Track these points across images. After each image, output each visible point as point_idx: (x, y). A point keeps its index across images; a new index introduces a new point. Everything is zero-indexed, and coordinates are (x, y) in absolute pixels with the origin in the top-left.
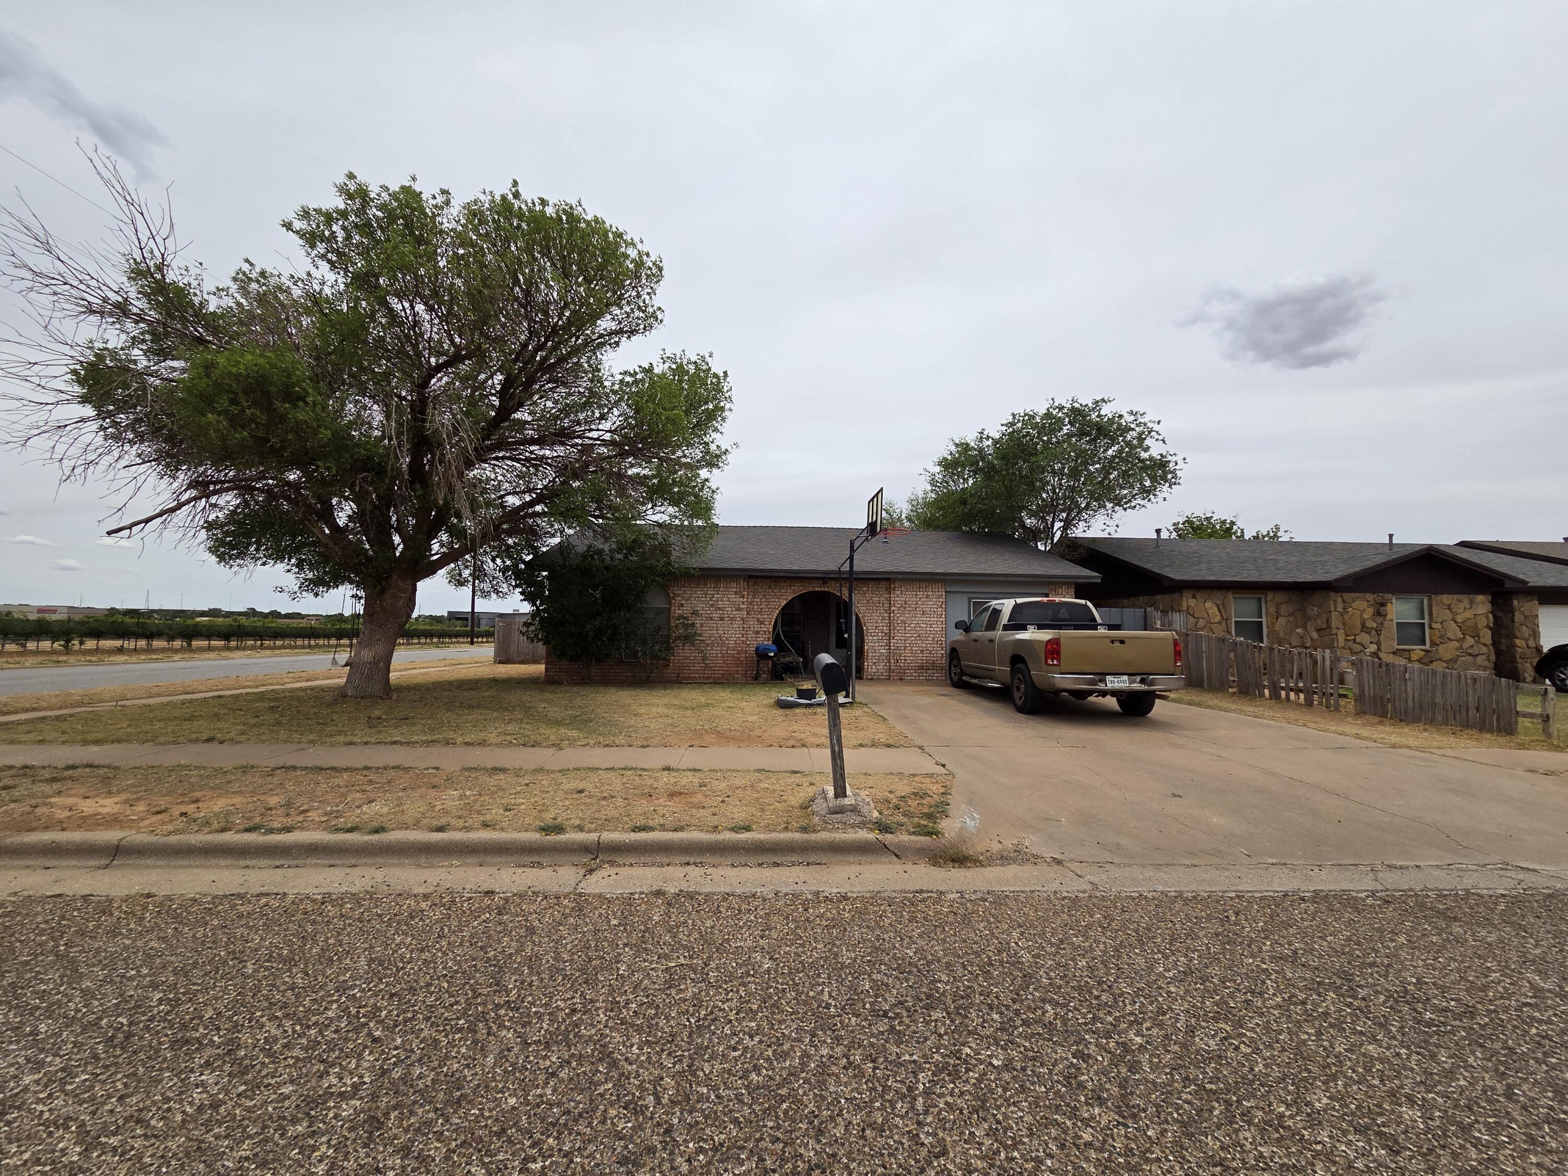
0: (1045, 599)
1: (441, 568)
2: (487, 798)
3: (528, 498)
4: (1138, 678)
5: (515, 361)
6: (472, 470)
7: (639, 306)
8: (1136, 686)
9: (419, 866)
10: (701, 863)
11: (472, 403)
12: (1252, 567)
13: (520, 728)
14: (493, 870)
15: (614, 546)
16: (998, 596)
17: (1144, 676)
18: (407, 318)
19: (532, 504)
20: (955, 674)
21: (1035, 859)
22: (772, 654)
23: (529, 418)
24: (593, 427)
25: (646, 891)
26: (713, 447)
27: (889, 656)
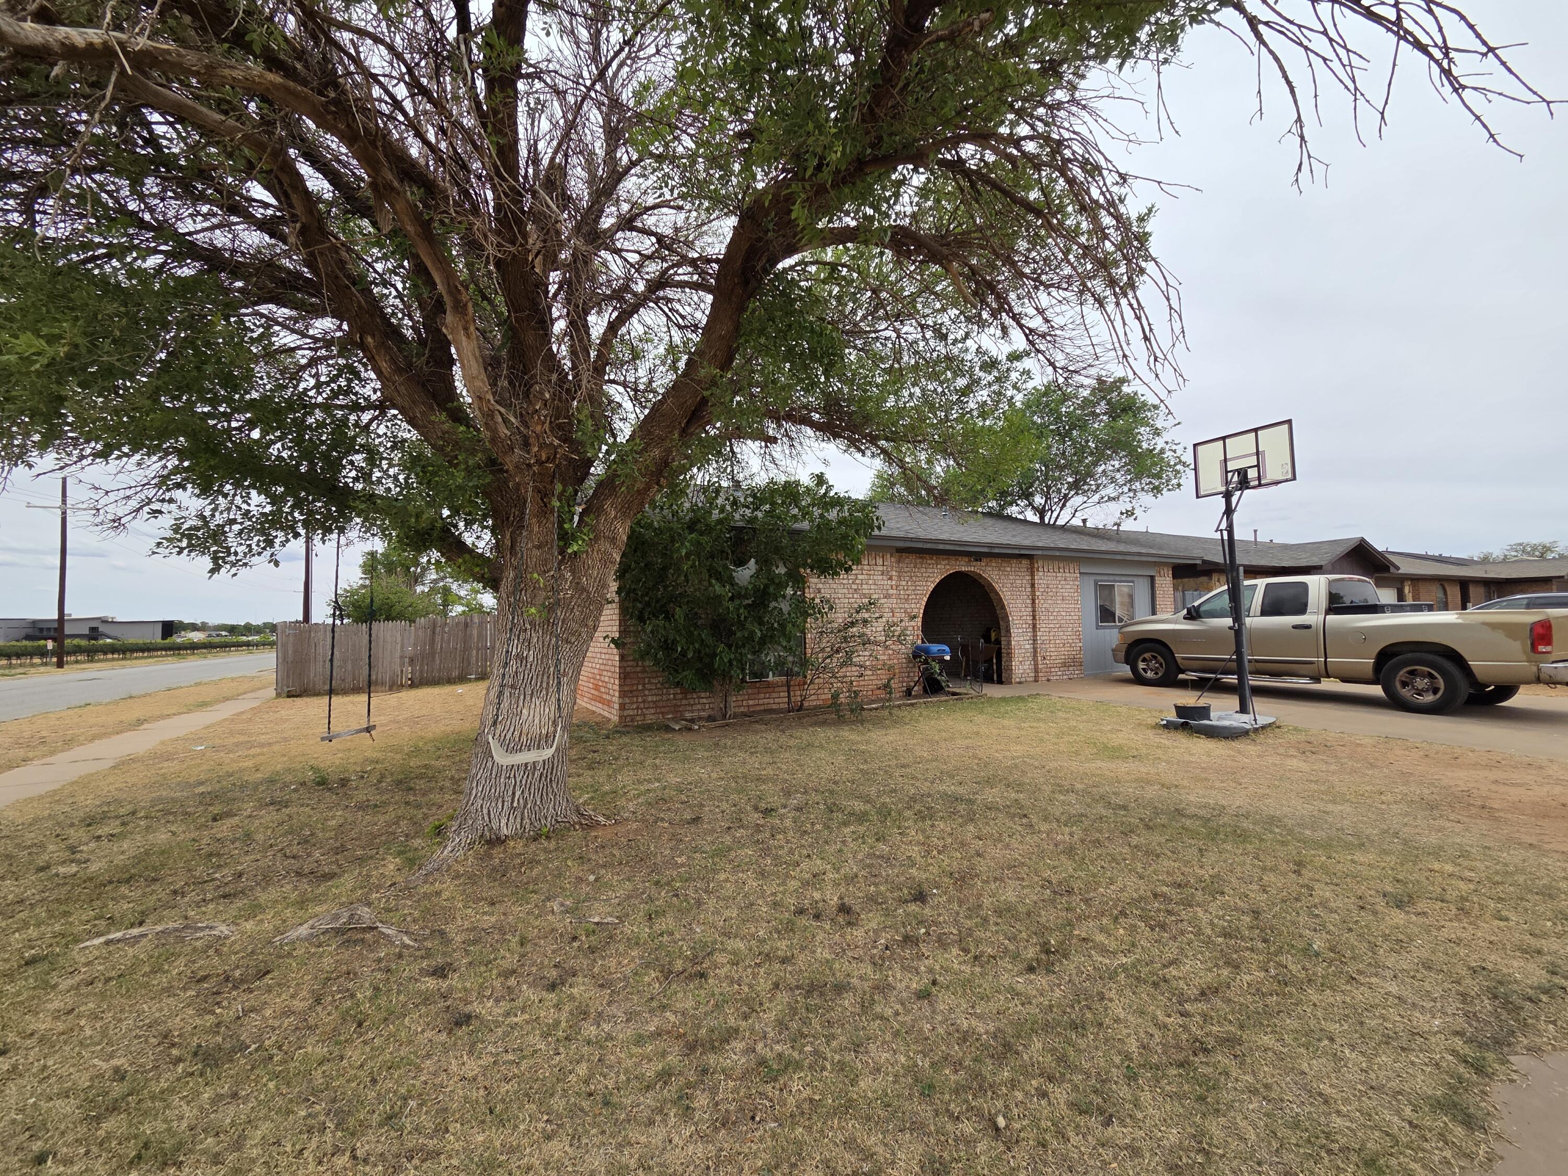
27: (1035, 652)
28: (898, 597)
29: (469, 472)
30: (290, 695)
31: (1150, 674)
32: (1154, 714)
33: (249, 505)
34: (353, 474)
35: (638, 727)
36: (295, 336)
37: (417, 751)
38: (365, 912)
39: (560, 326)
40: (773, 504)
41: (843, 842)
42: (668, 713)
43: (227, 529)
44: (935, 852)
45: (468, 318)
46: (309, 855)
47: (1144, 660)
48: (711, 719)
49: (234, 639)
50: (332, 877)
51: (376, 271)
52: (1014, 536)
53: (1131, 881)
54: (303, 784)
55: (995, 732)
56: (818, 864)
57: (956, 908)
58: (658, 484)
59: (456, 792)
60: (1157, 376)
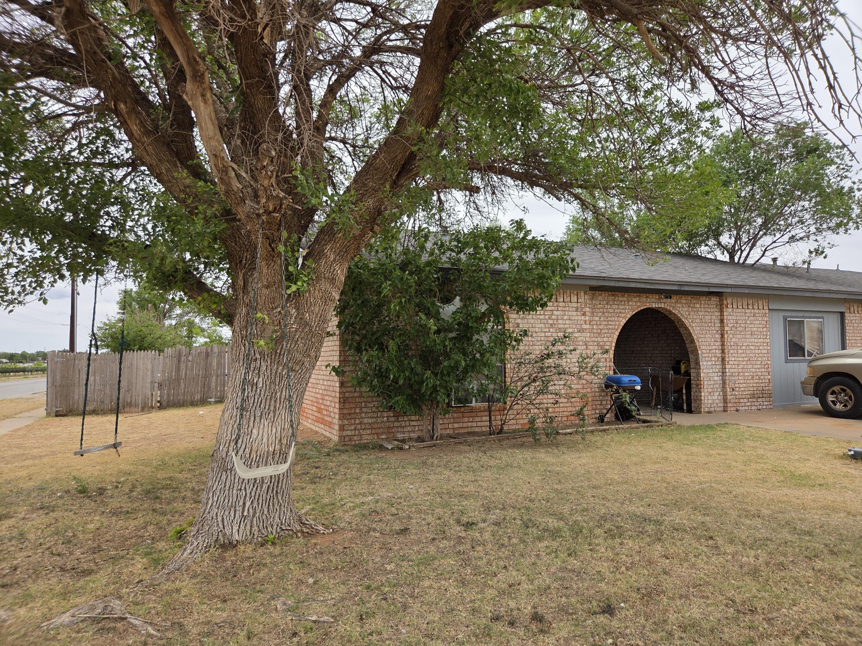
27: (724, 383)
28: (591, 331)
29: (207, 220)
30: (58, 415)
31: (839, 407)
32: (842, 444)
33: (23, 250)
34: (109, 223)
35: (355, 446)
36: (61, 105)
37: (163, 465)
38: (116, 604)
39: (285, 90)
40: (476, 247)
41: (538, 556)
42: (382, 433)
43: (5, 272)
44: (623, 569)
45: (204, 86)
46: (71, 553)
47: (833, 393)
48: (420, 439)
49: (13, 366)
50: (90, 573)
51: (128, 47)
52: (703, 275)
53: (814, 603)
54: (67, 492)
55: (684, 458)
56: (513, 575)
57: (642, 621)
58: (372, 230)
59: (196, 502)
60: (841, 122)
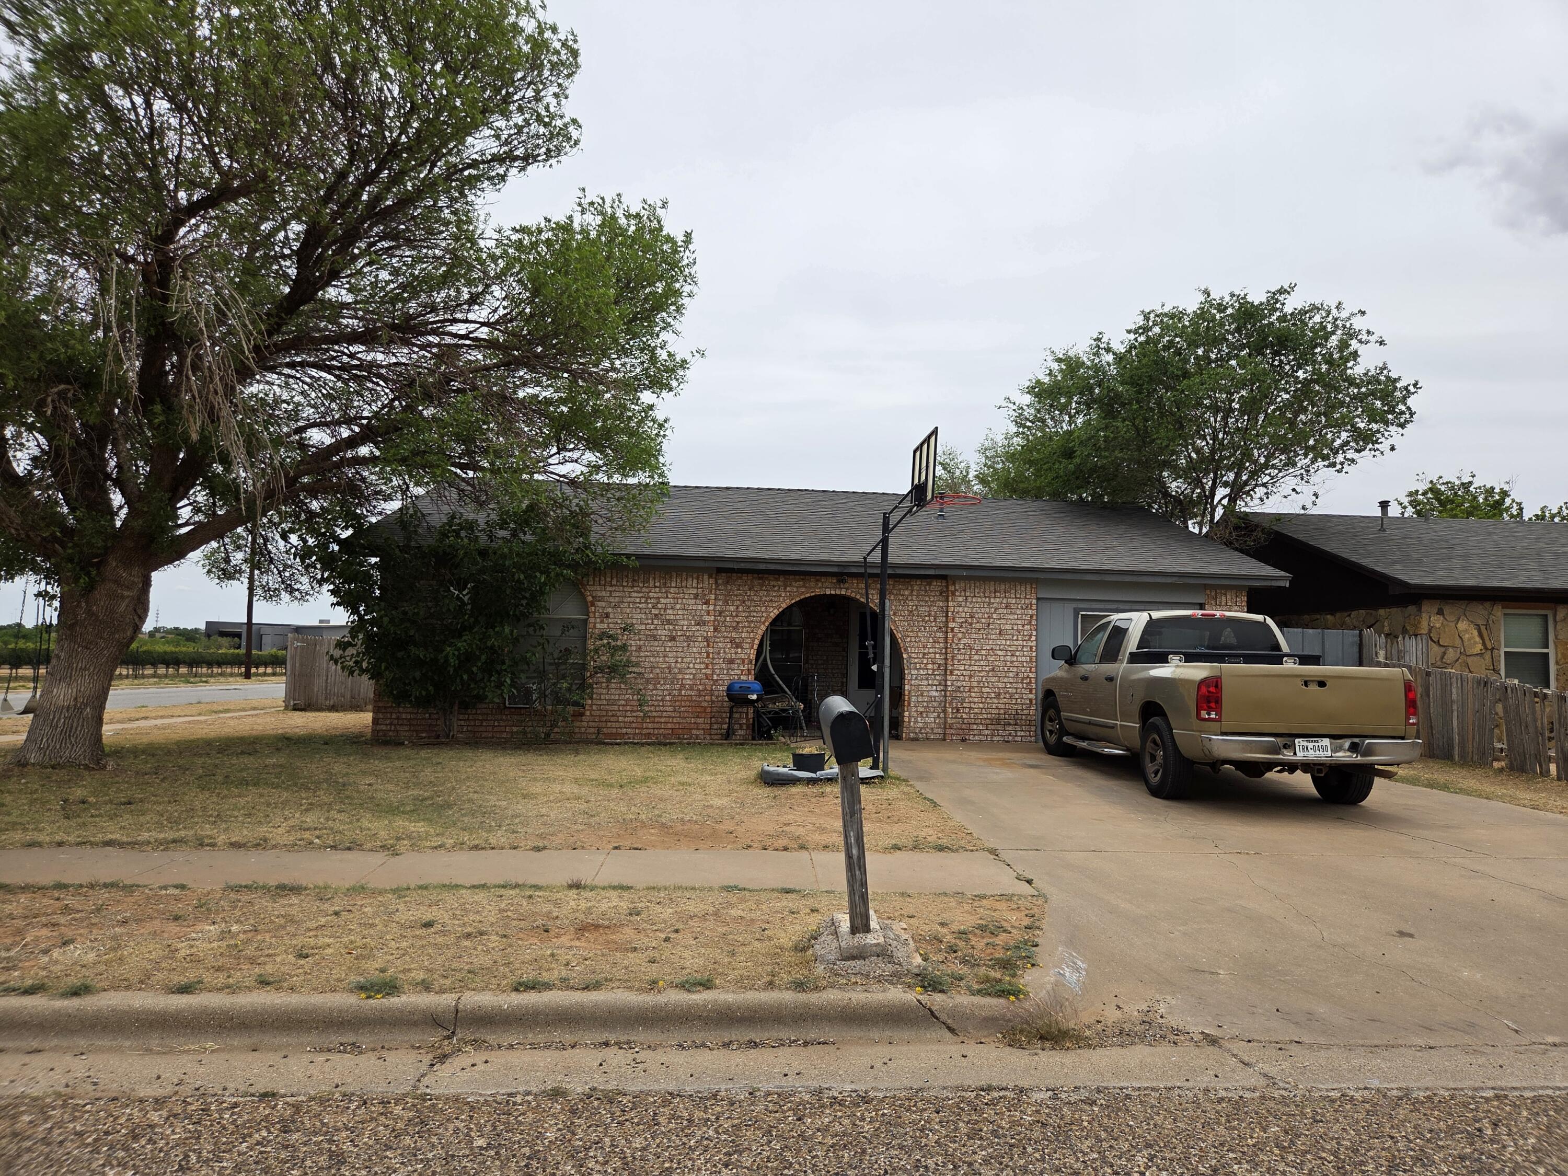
0: (1199, 613)
1: (194, 549)
2: (267, 936)
3: (345, 433)
4: (1347, 744)
5: (326, 200)
6: (251, 384)
7: (539, 115)
8: (1344, 756)
9: (149, 1051)
10: (628, 1042)
11: (250, 270)
12: (1533, 565)
13: (327, 819)
14: (274, 1058)
15: (494, 517)
16: (1122, 607)
17: (1356, 740)
18: (138, 122)
19: (353, 442)
20: (1051, 732)
21: (1174, 1036)
22: (754, 697)
23: (349, 298)
24: (459, 316)
25: (535, 1090)
26: (663, 355)
27: (945, 701)
28: (721, 624)
30: (296, 708)
35: (391, 741)
